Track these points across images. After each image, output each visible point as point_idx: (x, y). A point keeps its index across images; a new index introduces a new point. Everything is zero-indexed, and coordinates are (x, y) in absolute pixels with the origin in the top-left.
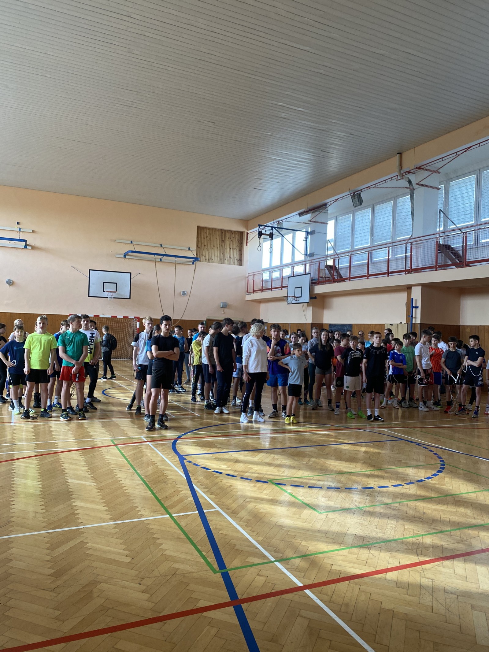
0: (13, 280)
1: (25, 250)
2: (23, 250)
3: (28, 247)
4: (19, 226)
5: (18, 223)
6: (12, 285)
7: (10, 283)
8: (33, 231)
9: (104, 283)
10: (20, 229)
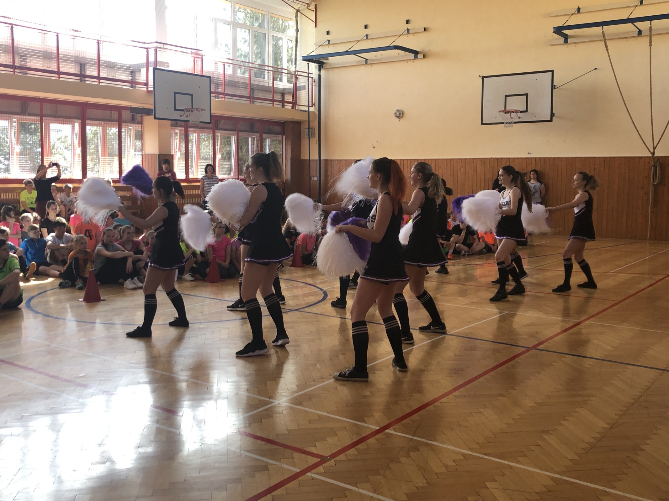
0: (405, 110)
1: (416, 62)
2: (414, 61)
3: (419, 56)
4: (409, 26)
5: (408, 22)
6: (402, 117)
7: (400, 115)
8: (425, 29)
9: (506, 96)
10: (408, 30)
